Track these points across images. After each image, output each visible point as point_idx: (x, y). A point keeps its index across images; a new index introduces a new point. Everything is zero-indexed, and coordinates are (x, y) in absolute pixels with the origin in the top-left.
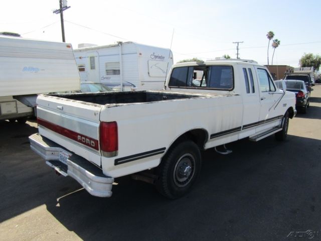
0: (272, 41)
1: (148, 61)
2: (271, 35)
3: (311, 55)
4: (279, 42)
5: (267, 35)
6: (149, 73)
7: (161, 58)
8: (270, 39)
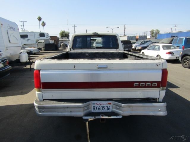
0: (41, 23)
1: (7, 31)
2: (40, 19)
3: (64, 31)
4: (45, 23)
5: (38, 18)
6: (9, 40)
7: (13, 29)
8: (40, 21)
